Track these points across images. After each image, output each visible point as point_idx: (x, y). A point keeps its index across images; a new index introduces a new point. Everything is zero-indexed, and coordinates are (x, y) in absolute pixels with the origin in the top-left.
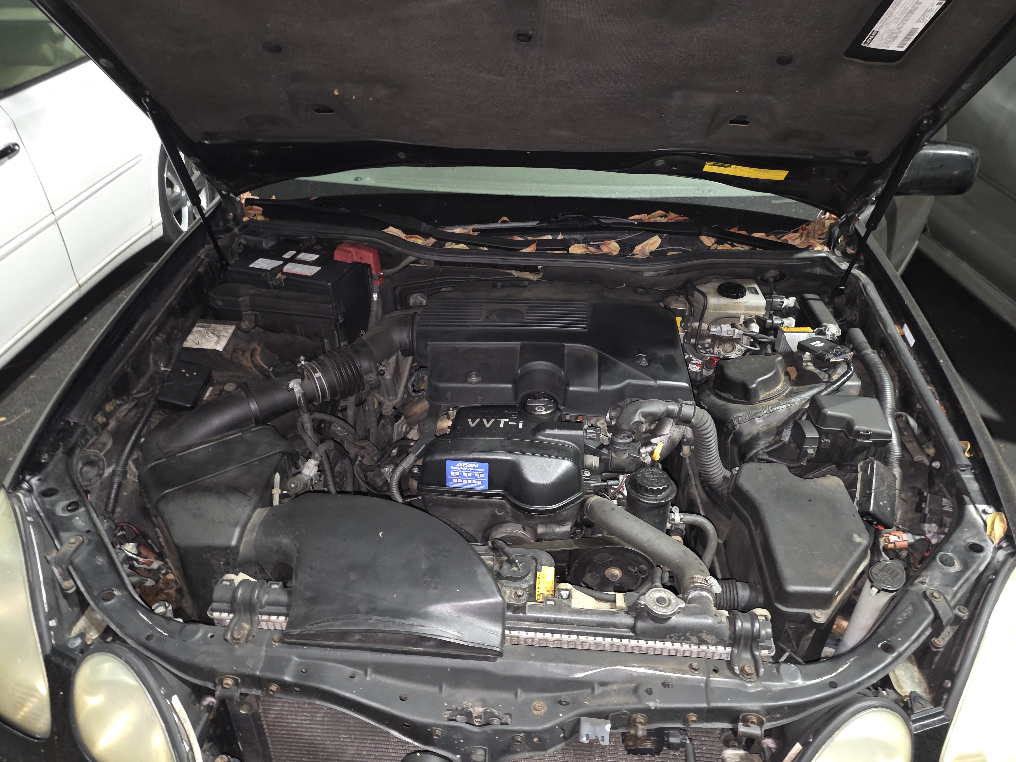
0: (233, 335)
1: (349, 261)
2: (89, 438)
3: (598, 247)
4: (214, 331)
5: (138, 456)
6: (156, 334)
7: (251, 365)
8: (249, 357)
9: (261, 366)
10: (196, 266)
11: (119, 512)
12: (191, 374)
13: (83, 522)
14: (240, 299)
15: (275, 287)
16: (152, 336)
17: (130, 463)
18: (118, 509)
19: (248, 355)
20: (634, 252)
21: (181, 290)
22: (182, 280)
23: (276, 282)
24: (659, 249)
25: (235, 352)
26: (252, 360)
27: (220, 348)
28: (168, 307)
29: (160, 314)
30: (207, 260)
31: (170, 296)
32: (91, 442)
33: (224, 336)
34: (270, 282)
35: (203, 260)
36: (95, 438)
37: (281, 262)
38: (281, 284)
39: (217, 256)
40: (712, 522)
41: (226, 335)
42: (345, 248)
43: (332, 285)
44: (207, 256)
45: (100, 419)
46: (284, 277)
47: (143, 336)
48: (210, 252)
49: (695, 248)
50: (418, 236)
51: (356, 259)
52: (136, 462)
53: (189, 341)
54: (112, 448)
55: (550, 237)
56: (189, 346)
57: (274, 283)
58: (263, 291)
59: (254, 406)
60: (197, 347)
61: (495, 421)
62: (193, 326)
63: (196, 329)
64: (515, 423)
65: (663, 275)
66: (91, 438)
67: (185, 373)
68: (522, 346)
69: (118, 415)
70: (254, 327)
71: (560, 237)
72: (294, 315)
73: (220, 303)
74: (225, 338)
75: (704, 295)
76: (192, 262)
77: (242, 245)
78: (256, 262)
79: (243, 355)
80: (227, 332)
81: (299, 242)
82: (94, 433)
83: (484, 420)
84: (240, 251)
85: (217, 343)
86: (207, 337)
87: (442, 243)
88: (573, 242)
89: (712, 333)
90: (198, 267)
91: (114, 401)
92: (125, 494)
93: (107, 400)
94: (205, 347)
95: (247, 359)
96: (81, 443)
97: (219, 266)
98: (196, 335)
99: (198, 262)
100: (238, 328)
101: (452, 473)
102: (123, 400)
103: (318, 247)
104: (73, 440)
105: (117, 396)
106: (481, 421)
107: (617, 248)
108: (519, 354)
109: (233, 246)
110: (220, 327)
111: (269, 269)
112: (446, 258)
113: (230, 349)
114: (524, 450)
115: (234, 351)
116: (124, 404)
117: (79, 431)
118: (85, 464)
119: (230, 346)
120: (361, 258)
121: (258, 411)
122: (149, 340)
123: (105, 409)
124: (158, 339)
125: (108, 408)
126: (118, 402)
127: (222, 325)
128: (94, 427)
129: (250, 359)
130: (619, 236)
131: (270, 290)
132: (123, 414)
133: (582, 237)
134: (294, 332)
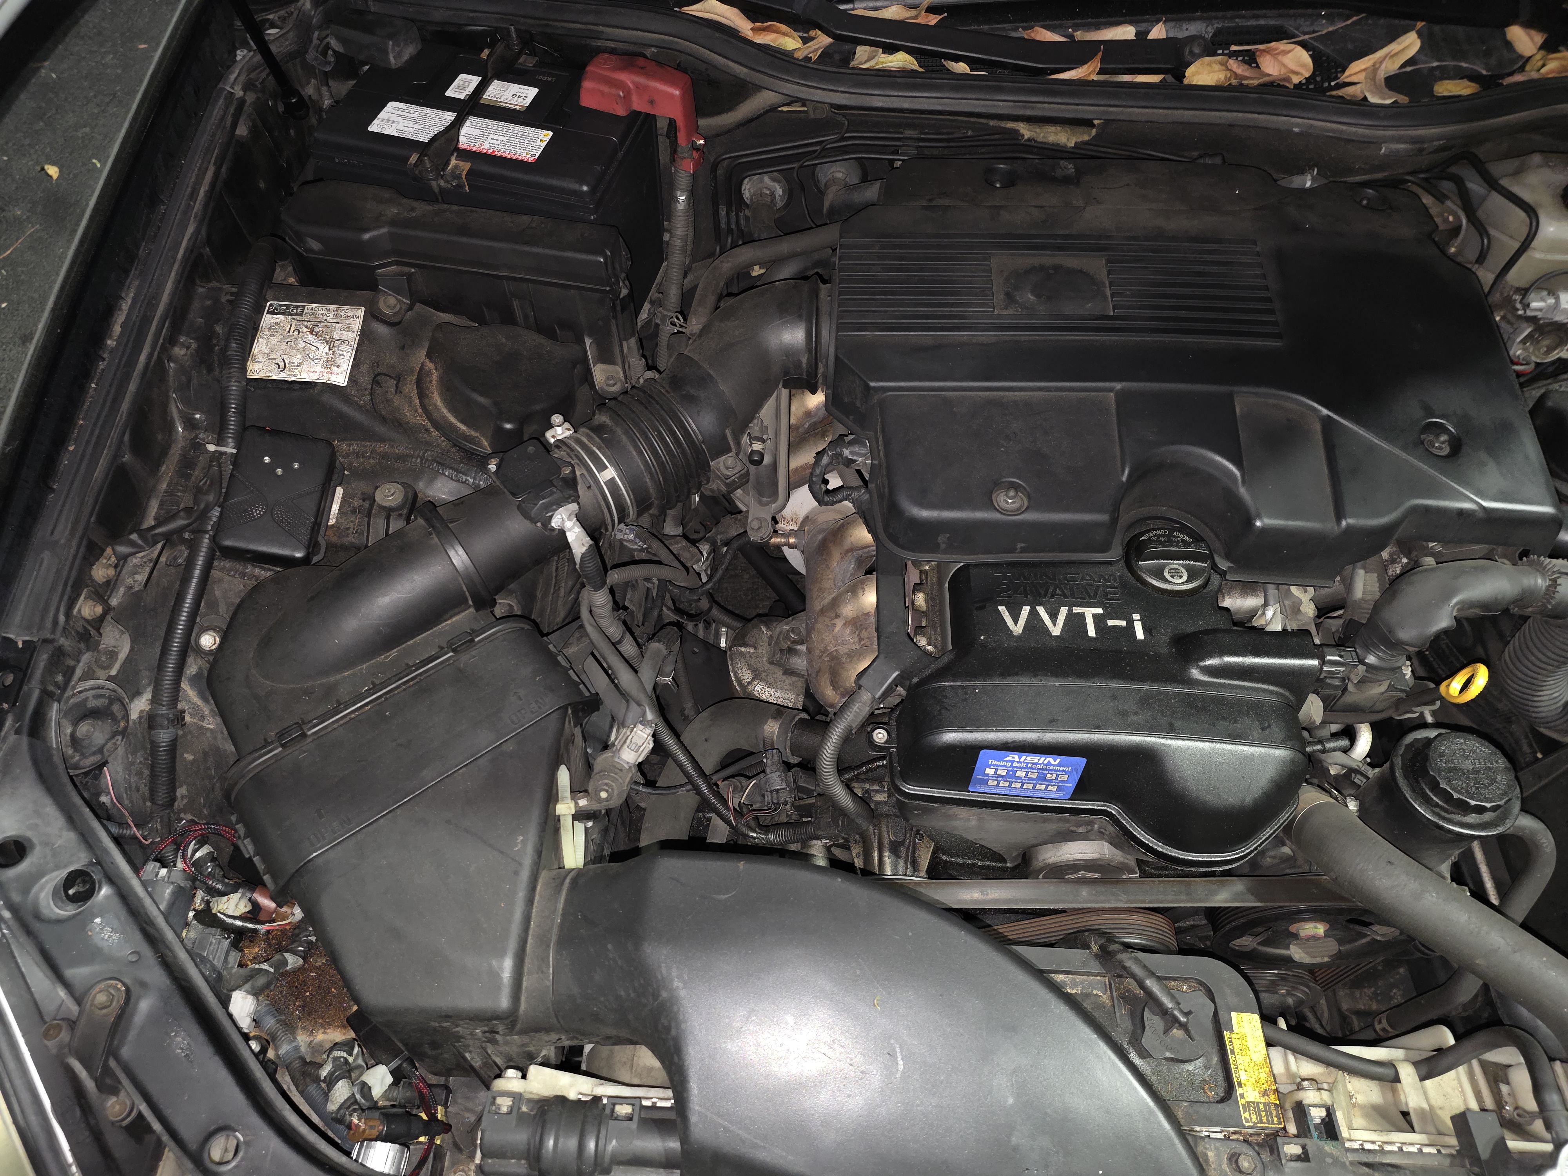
0: (365, 335)
1: (621, 112)
2: (72, 663)
3: (1251, 60)
4: (316, 324)
5: (200, 669)
6: (172, 340)
7: (425, 422)
8: (414, 394)
9: (451, 425)
10: (228, 123)
11: (183, 797)
12: (287, 468)
13: (114, 930)
14: (367, 236)
15: (445, 196)
16: (164, 349)
17: (185, 685)
18: (181, 791)
19: (411, 389)
20: (1345, 77)
21: (206, 205)
22: (203, 172)
23: (447, 182)
24: (1409, 69)
25: (379, 384)
26: (423, 406)
27: (340, 377)
28: (185, 259)
29: (169, 286)
30: (250, 98)
31: (184, 227)
32: (78, 672)
33: (342, 341)
34: (434, 183)
35: (242, 101)
36: (86, 657)
37: (449, 117)
38: (460, 186)
39: (271, 82)
40: (1543, 822)
41: (348, 336)
42: (606, 73)
43: (593, 190)
44: (248, 87)
45: (87, 609)
46: (466, 166)
47: (143, 358)
48: (252, 76)
49: (1493, 61)
50: (784, 28)
51: (639, 104)
52: (195, 680)
53: (260, 358)
54: (132, 650)
55: (1126, 32)
56: (262, 375)
57: (442, 183)
58: (422, 208)
59: (459, 557)
60: (283, 376)
61: (1070, 614)
62: (259, 311)
63: (267, 320)
64: (1123, 623)
65: (1431, 153)
66: (78, 661)
67: (271, 467)
68: (1122, 397)
69: (129, 581)
70: (410, 308)
71: (1158, 32)
72: (508, 278)
73: (315, 245)
74: (345, 347)
75: (1531, 211)
76: (217, 109)
77: (330, 52)
78: (382, 115)
79: (398, 390)
80: (348, 329)
81: (475, 42)
82: (82, 646)
83: (1041, 610)
84: (328, 69)
85: (330, 363)
86: (302, 345)
87: (847, 47)
88: (1197, 50)
89: (1529, 313)
90: (235, 125)
91: (109, 550)
92: (189, 757)
93: (93, 552)
94: (304, 375)
95: (410, 401)
96: (56, 685)
97: (281, 108)
98: (274, 340)
99: (232, 110)
100: (372, 315)
101: (990, 771)
102: (133, 544)
103: (527, 61)
104: (33, 691)
105: (115, 534)
106: (1034, 614)
107: (1304, 66)
108: (1115, 419)
109: (311, 55)
110: (325, 312)
111: (425, 138)
112: (868, 98)
113: (365, 379)
114: (1177, 724)
115: (375, 382)
116: (134, 554)
117: (42, 660)
118: (76, 724)
119: (364, 368)
120: (652, 102)
121: (471, 568)
122: (160, 363)
123: (93, 580)
124: (179, 351)
125: (100, 572)
126: (122, 549)
127: (333, 307)
128: (77, 632)
129: (417, 403)
130: (1306, 26)
131: (437, 207)
132: (141, 578)
133: (1211, 30)
134: (508, 319)
